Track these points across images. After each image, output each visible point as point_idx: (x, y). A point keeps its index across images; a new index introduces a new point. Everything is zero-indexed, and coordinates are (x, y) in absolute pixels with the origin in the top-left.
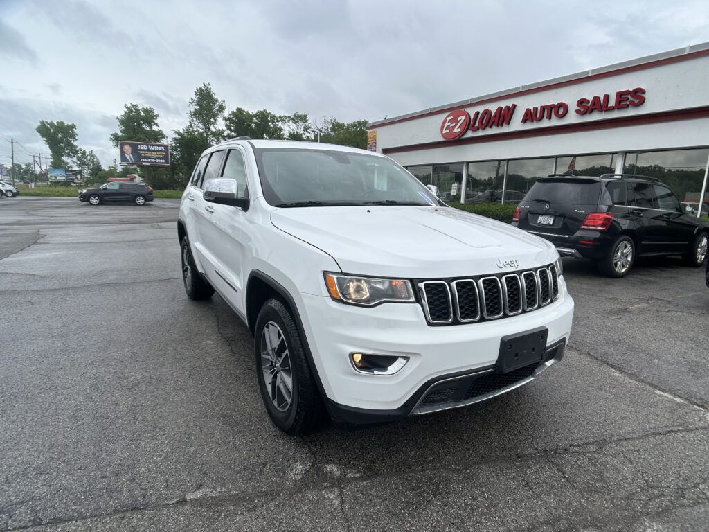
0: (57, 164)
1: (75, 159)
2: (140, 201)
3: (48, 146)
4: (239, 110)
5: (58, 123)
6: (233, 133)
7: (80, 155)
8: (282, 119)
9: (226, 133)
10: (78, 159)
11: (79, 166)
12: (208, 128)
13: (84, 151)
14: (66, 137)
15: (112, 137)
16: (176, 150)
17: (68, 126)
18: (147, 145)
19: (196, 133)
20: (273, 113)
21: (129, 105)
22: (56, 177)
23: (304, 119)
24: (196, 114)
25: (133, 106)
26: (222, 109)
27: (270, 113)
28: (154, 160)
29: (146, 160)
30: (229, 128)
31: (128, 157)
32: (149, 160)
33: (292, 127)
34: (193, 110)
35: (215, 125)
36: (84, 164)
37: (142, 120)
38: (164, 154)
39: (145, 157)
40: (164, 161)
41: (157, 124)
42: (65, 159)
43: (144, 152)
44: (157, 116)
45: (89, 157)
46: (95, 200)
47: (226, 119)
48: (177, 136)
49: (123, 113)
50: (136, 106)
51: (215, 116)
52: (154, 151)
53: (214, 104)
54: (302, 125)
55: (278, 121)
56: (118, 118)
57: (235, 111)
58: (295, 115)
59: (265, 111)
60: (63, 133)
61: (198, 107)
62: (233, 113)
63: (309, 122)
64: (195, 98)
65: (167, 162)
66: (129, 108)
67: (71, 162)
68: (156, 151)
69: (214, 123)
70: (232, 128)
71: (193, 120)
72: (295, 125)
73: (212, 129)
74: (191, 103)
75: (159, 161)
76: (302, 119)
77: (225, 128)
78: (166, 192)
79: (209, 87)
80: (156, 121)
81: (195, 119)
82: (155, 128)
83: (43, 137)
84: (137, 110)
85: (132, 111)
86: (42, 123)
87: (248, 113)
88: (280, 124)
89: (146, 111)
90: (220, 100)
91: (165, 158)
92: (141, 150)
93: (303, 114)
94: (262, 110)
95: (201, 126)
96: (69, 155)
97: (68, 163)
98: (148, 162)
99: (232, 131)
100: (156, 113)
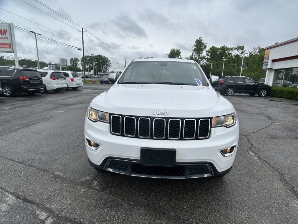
4: (213, 47)
6: (209, 57)
8: (231, 49)
9: (206, 57)
12: (199, 56)
19: (194, 58)
20: (228, 47)
21: (172, 49)
23: (242, 48)
24: (195, 50)
26: (205, 47)
27: (226, 47)
30: (208, 55)
33: (235, 52)
34: (194, 49)
35: (202, 54)
37: (175, 54)
41: (180, 56)
44: (181, 52)
47: (207, 51)
49: (170, 52)
50: (174, 49)
51: (202, 50)
53: (202, 45)
54: (241, 51)
55: (230, 50)
56: (168, 54)
57: (211, 47)
58: (238, 47)
59: (224, 46)
61: (196, 47)
62: (210, 49)
63: (244, 49)
64: (195, 44)
69: (201, 53)
70: (209, 55)
71: (193, 53)
72: (237, 51)
73: (201, 56)
74: (194, 46)
76: (241, 48)
77: (206, 55)
79: (201, 39)
80: (180, 54)
81: (194, 53)
84: (174, 51)
87: (216, 48)
88: (230, 52)
89: (177, 51)
90: (205, 44)
93: (242, 46)
94: (223, 46)
95: (196, 55)
99: (209, 56)
100: (180, 51)
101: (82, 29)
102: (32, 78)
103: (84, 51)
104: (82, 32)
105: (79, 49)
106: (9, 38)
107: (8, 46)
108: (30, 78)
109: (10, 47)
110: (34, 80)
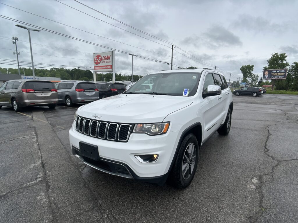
0: (244, 81)
1: (251, 79)
2: (255, 94)
3: (243, 74)
5: (248, 65)
7: (253, 77)
10: (252, 78)
11: (252, 81)
13: (255, 75)
14: (249, 70)
15: (264, 68)
16: (291, 71)
17: (251, 66)
18: (276, 70)
21: (274, 54)
22: (242, 86)
25: (275, 54)
28: (278, 77)
29: (274, 77)
31: (266, 76)
32: (276, 77)
36: (254, 80)
37: (279, 59)
38: (284, 73)
39: (274, 76)
40: (283, 77)
41: (286, 60)
42: (248, 79)
43: (274, 74)
45: (256, 77)
46: (237, 94)
48: (294, 65)
49: (270, 58)
50: (277, 54)
52: (279, 72)
56: (267, 60)
60: (248, 69)
65: (284, 77)
66: (274, 55)
67: (249, 80)
68: (280, 73)
75: (281, 77)
78: (281, 91)
80: (285, 59)
82: (285, 62)
83: (242, 71)
85: (275, 56)
86: (243, 66)
89: (281, 55)
91: (284, 76)
92: (273, 73)
96: (249, 77)
97: (248, 80)
98: (275, 78)
100: (286, 55)
101: (172, 45)
102: (119, 90)
103: (173, 65)
104: (172, 48)
105: (168, 64)
106: (111, 61)
107: (110, 67)
108: (118, 90)
109: (111, 68)
110: (121, 91)
